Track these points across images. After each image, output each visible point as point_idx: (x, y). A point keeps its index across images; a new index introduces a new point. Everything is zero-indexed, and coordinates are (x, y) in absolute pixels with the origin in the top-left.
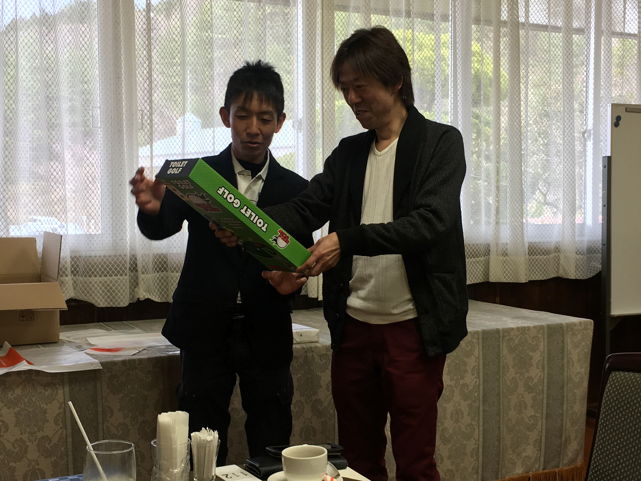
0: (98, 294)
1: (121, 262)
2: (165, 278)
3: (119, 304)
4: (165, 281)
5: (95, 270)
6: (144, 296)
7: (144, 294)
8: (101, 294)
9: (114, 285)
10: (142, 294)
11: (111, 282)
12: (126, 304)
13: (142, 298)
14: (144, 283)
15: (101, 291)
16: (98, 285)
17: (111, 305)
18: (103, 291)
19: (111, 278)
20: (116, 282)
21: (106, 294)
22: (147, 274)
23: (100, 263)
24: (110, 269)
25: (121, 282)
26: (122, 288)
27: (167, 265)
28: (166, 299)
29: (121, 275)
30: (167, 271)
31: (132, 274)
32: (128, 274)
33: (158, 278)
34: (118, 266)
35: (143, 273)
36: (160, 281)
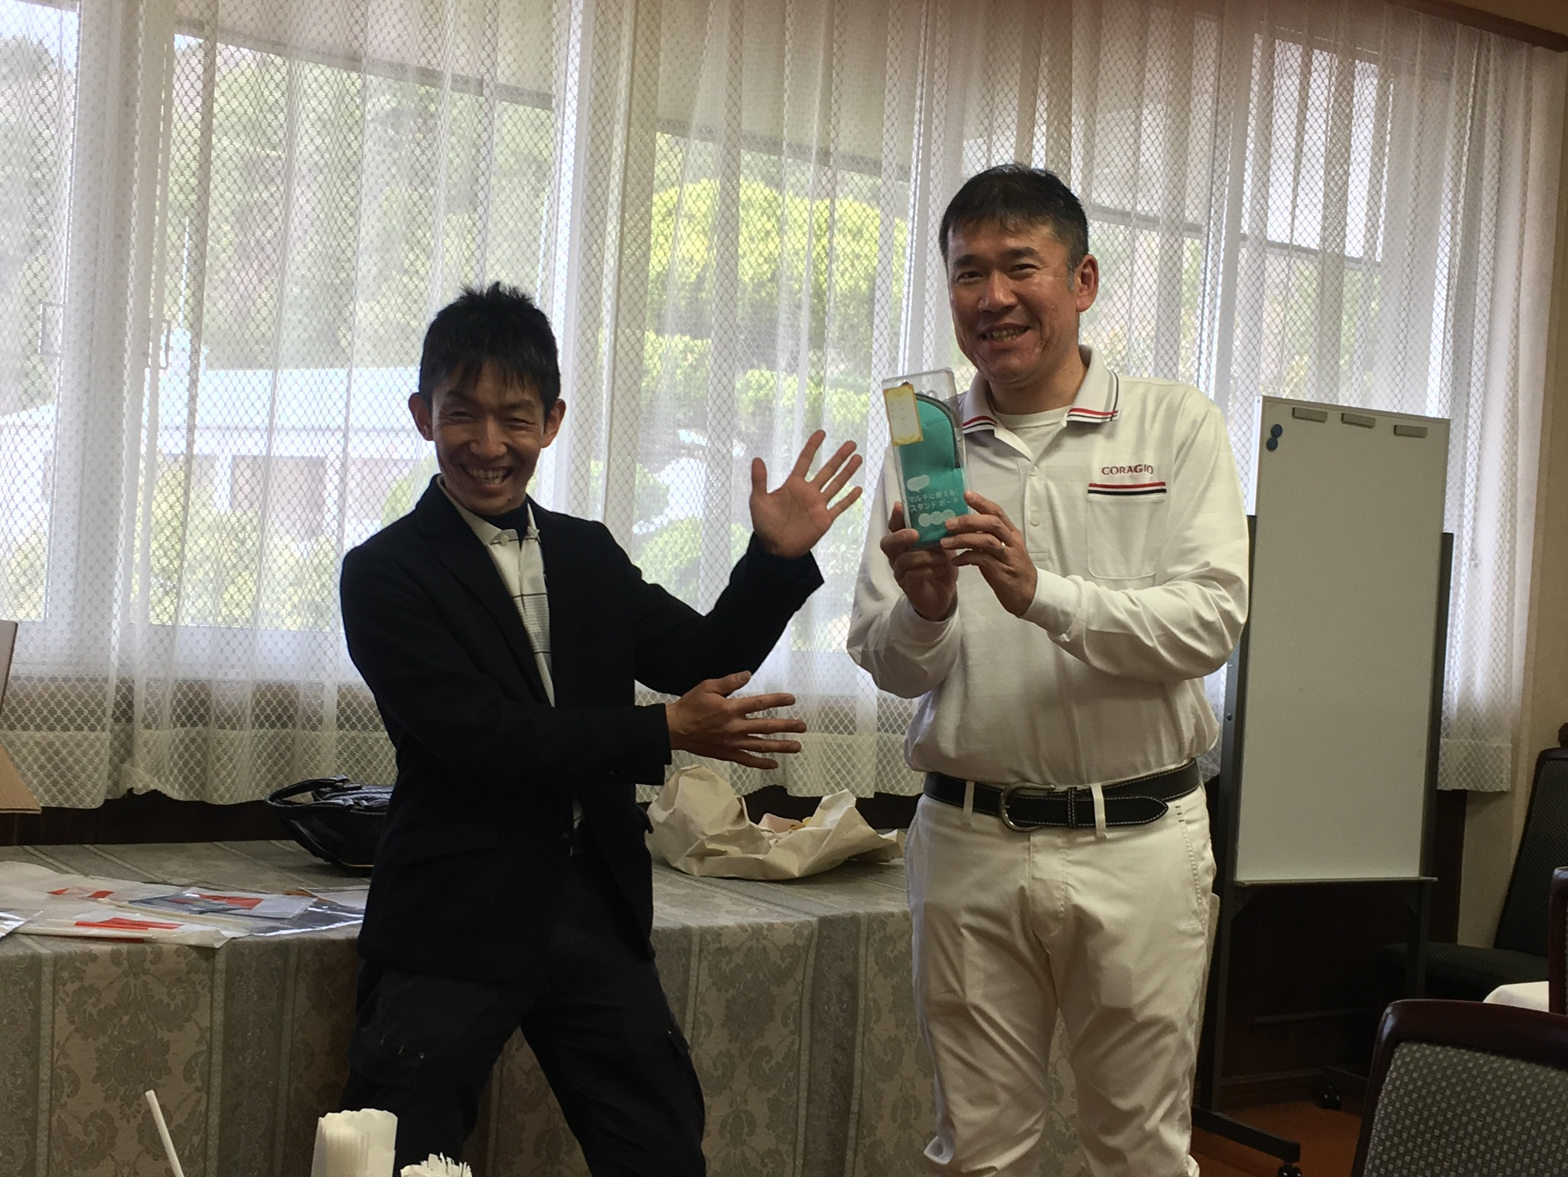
0: (29, 774)
1: (93, 696)
2: (199, 740)
3: (81, 801)
4: (199, 748)
5: (26, 712)
6: (145, 786)
7: (147, 778)
8: (35, 775)
9: (71, 753)
10: (142, 779)
11: (65, 744)
12: (98, 803)
13: (140, 788)
14: (149, 752)
15: (35, 767)
16: (31, 752)
17: (60, 802)
18: (42, 767)
19: (66, 735)
20: (79, 745)
21: (49, 775)
22: (157, 728)
23: (40, 696)
24: (66, 712)
25: (91, 746)
26: (91, 761)
27: (207, 710)
28: (197, 793)
29: (92, 729)
30: (206, 725)
31: (117, 728)
32: (108, 727)
33: (182, 741)
34: (86, 704)
35: (148, 727)
36: (187, 748)
